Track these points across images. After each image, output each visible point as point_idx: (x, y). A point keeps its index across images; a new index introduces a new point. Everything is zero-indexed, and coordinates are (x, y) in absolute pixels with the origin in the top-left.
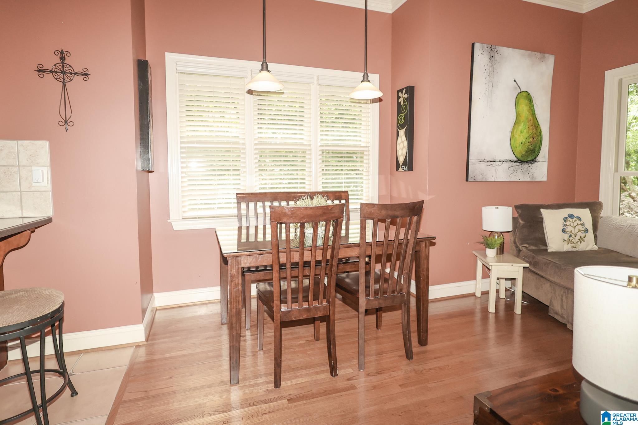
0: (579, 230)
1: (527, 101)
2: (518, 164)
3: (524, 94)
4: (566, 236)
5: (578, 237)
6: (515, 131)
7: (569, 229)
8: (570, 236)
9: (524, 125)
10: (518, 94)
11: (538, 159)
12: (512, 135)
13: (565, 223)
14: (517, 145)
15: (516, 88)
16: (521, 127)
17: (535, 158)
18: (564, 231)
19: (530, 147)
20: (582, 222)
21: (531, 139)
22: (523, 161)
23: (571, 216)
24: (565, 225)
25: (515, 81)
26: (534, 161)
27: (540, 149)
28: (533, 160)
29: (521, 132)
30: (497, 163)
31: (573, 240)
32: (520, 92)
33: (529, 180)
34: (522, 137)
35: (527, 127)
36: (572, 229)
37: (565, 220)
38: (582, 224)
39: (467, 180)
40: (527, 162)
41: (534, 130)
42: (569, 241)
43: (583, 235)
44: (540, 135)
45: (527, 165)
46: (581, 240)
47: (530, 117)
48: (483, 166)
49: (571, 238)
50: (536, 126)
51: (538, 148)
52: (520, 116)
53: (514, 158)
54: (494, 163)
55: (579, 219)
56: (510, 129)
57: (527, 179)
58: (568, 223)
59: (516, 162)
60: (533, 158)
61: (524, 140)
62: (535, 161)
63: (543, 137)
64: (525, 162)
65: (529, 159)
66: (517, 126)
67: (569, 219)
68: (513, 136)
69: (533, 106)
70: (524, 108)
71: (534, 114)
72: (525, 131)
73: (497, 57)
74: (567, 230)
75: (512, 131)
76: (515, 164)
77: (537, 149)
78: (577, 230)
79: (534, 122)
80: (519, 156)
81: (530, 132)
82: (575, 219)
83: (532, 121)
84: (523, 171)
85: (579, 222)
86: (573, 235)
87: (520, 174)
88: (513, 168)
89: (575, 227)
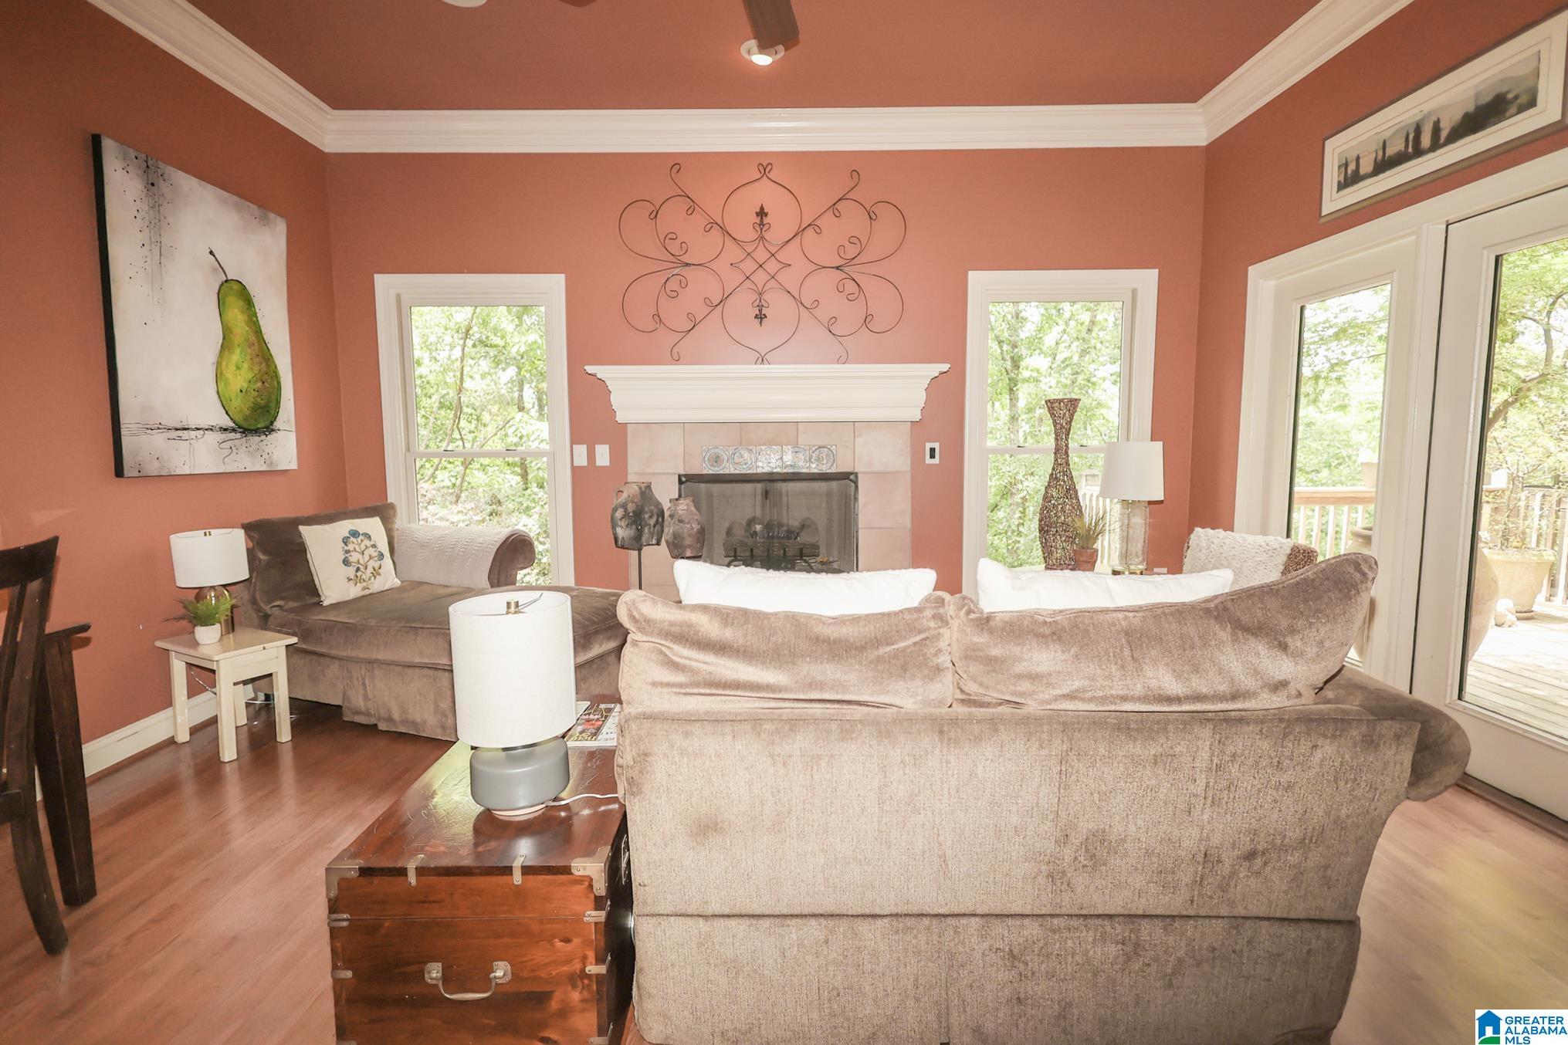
0: (371, 557)
1: (242, 303)
2: (238, 435)
3: (236, 287)
4: (351, 571)
5: (370, 570)
6: (224, 364)
7: (354, 557)
8: (358, 569)
9: (241, 352)
10: (222, 284)
11: (277, 424)
12: (219, 371)
13: (346, 548)
14: (233, 396)
15: (216, 270)
16: (236, 356)
17: (272, 423)
18: (345, 562)
19: (259, 400)
20: (372, 543)
21: (259, 384)
22: (247, 430)
23: (354, 534)
24: (347, 552)
25: (211, 253)
26: (269, 429)
27: (278, 407)
28: (267, 428)
29: (238, 368)
30: (193, 434)
31: (364, 577)
32: (226, 281)
33: (264, 468)
34: (240, 377)
35: (248, 357)
36: (359, 556)
37: (345, 541)
38: (374, 546)
39: (119, 472)
40: (256, 432)
41: (264, 365)
42: (357, 580)
43: (377, 565)
44: (275, 376)
45: (256, 439)
46: (376, 573)
47: (252, 338)
48: (158, 439)
49: (359, 574)
50: (263, 356)
51: (274, 402)
52: (231, 332)
53: (230, 424)
54: (185, 434)
55: (369, 538)
56: (212, 357)
57: (260, 467)
58: (351, 547)
59: (234, 430)
60: (268, 423)
61: (245, 385)
62: (273, 430)
63: (282, 380)
64: (251, 430)
65: (259, 426)
66: (226, 352)
67: (352, 539)
68: (222, 374)
69: (255, 315)
70: (237, 316)
71: (258, 332)
72: (246, 366)
73: (164, 188)
74: (351, 559)
75: (219, 364)
76: (233, 436)
77: (273, 405)
78: (367, 557)
79: (260, 348)
80: (239, 418)
81: (256, 368)
82: (361, 537)
83: (256, 347)
84: (251, 449)
85: (367, 542)
86: (362, 568)
87: (245, 458)
88: (230, 443)
89: (363, 553)
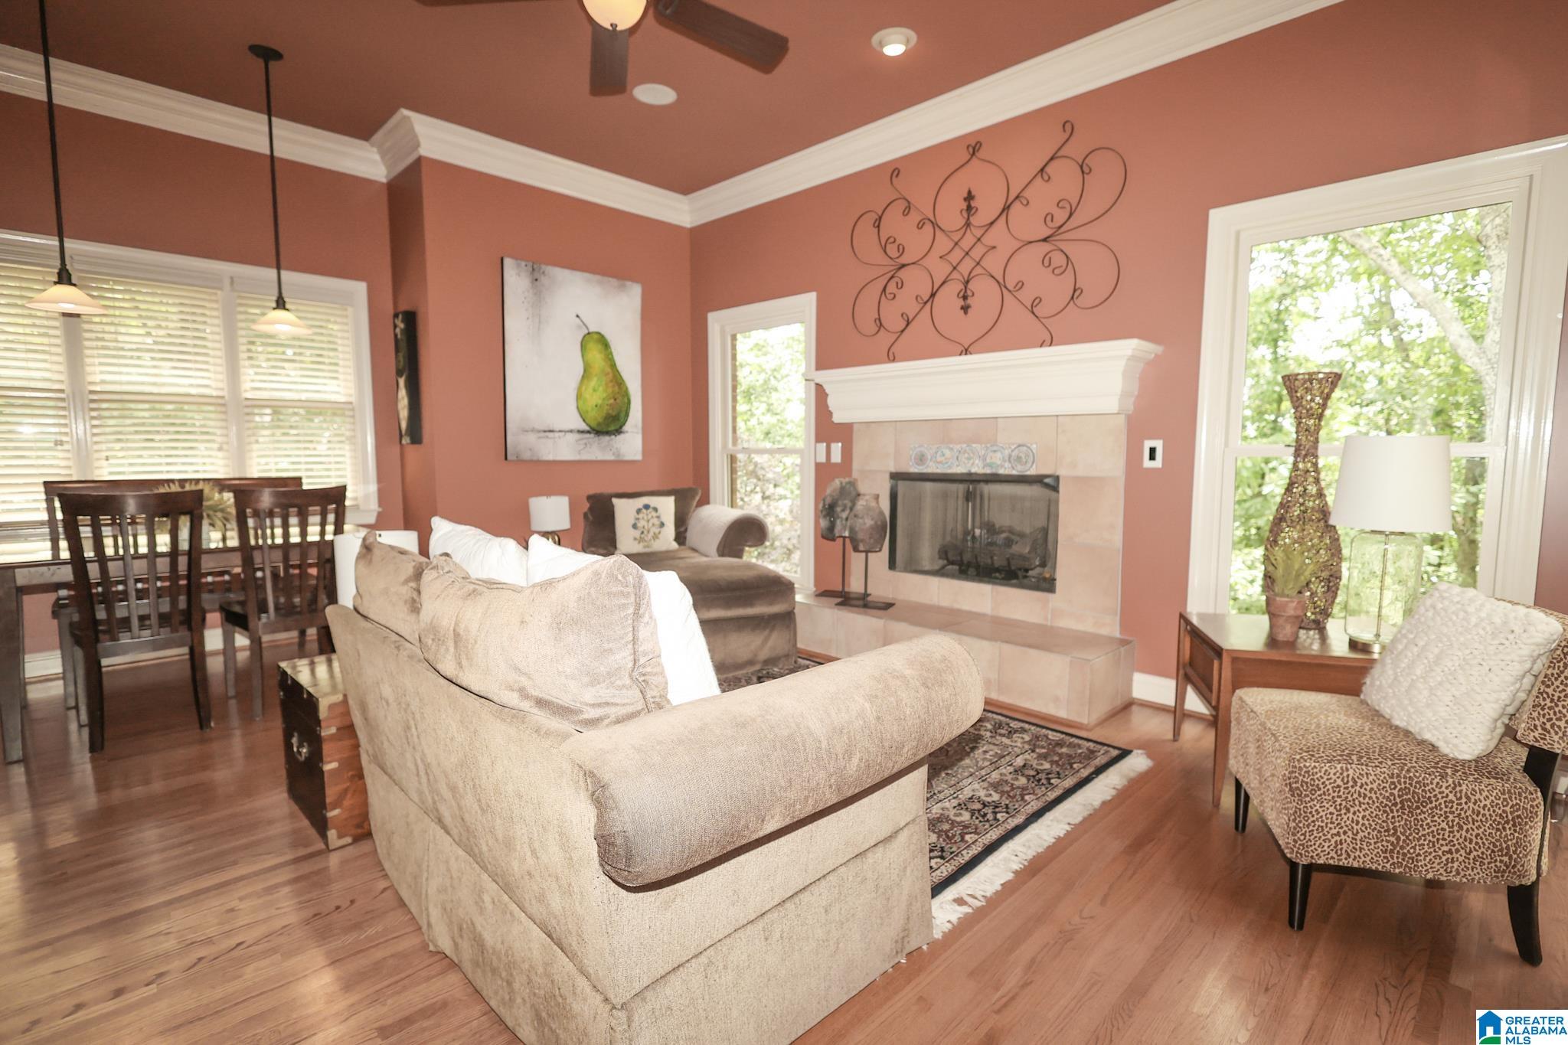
0: (653, 525)
1: (601, 347)
2: (592, 435)
3: (595, 336)
4: (637, 534)
5: (651, 533)
6: (584, 388)
7: (641, 524)
8: (643, 533)
9: (599, 379)
10: (584, 336)
11: (625, 428)
12: (579, 393)
13: (638, 516)
14: (589, 409)
15: (579, 327)
16: (594, 382)
17: (621, 427)
18: (635, 526)
19: (610, 412)
20: (657, 514)
21: (612, 401)
22: (600, 432)
23: (647, 507)
24: (638, 519)
25: (578, 316)
26: (618, 431)
27: (627, 415)
29: (594, 390)
30: (557, 434)
31: (646, 540)
32: (589, 333)
33: (612, 458)
34: (597, 396)
35: (604, 383)
36: (645, 523)
37: (639, 511)
38: (658, 517)
39: (506, 459)
40: (608, 433)
41: (616, 386)
42: (641, 540)
43: (657, 531)
44: (626, 394)
45: (607, 438)
46: (656, 537)
47: (608, 370)
48: (532, 438)
49: (643, 537)
50: (617, 381)
51: (624, 413)
52: (591, 366)
53: (587, 428)
54: (551, 435)
55: (656, 510)
56: (574, 386)
57: (610, 457)
58: (641, 516)
59: (588, 432)
60: (617, 427)
61: (600, 402)
62: (621, 432)
63: (632, 397)
64: (604, 432)
65: (610, 429)
66: (585, 381)
67: (644, 511)
68: (581, 395)
69: (611, 353)
70: (596, 356)
71: (613, 366)
72: (601, 389)
74: (639, 526)
75: (579, 389)
76: (588, 435)
77: (623, 415)
78: (650, 524)
79: (615, 376)
80: (594, 424)
81: (610, 390)
82: (651, 510)
83: (611, 375)
84: (602, 445)
85: (654, 514)
86: (645, 532)
87: (597, 451)
88: (585, 441)
89: (648, 521)
